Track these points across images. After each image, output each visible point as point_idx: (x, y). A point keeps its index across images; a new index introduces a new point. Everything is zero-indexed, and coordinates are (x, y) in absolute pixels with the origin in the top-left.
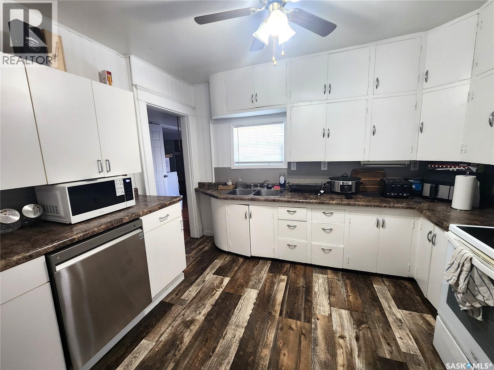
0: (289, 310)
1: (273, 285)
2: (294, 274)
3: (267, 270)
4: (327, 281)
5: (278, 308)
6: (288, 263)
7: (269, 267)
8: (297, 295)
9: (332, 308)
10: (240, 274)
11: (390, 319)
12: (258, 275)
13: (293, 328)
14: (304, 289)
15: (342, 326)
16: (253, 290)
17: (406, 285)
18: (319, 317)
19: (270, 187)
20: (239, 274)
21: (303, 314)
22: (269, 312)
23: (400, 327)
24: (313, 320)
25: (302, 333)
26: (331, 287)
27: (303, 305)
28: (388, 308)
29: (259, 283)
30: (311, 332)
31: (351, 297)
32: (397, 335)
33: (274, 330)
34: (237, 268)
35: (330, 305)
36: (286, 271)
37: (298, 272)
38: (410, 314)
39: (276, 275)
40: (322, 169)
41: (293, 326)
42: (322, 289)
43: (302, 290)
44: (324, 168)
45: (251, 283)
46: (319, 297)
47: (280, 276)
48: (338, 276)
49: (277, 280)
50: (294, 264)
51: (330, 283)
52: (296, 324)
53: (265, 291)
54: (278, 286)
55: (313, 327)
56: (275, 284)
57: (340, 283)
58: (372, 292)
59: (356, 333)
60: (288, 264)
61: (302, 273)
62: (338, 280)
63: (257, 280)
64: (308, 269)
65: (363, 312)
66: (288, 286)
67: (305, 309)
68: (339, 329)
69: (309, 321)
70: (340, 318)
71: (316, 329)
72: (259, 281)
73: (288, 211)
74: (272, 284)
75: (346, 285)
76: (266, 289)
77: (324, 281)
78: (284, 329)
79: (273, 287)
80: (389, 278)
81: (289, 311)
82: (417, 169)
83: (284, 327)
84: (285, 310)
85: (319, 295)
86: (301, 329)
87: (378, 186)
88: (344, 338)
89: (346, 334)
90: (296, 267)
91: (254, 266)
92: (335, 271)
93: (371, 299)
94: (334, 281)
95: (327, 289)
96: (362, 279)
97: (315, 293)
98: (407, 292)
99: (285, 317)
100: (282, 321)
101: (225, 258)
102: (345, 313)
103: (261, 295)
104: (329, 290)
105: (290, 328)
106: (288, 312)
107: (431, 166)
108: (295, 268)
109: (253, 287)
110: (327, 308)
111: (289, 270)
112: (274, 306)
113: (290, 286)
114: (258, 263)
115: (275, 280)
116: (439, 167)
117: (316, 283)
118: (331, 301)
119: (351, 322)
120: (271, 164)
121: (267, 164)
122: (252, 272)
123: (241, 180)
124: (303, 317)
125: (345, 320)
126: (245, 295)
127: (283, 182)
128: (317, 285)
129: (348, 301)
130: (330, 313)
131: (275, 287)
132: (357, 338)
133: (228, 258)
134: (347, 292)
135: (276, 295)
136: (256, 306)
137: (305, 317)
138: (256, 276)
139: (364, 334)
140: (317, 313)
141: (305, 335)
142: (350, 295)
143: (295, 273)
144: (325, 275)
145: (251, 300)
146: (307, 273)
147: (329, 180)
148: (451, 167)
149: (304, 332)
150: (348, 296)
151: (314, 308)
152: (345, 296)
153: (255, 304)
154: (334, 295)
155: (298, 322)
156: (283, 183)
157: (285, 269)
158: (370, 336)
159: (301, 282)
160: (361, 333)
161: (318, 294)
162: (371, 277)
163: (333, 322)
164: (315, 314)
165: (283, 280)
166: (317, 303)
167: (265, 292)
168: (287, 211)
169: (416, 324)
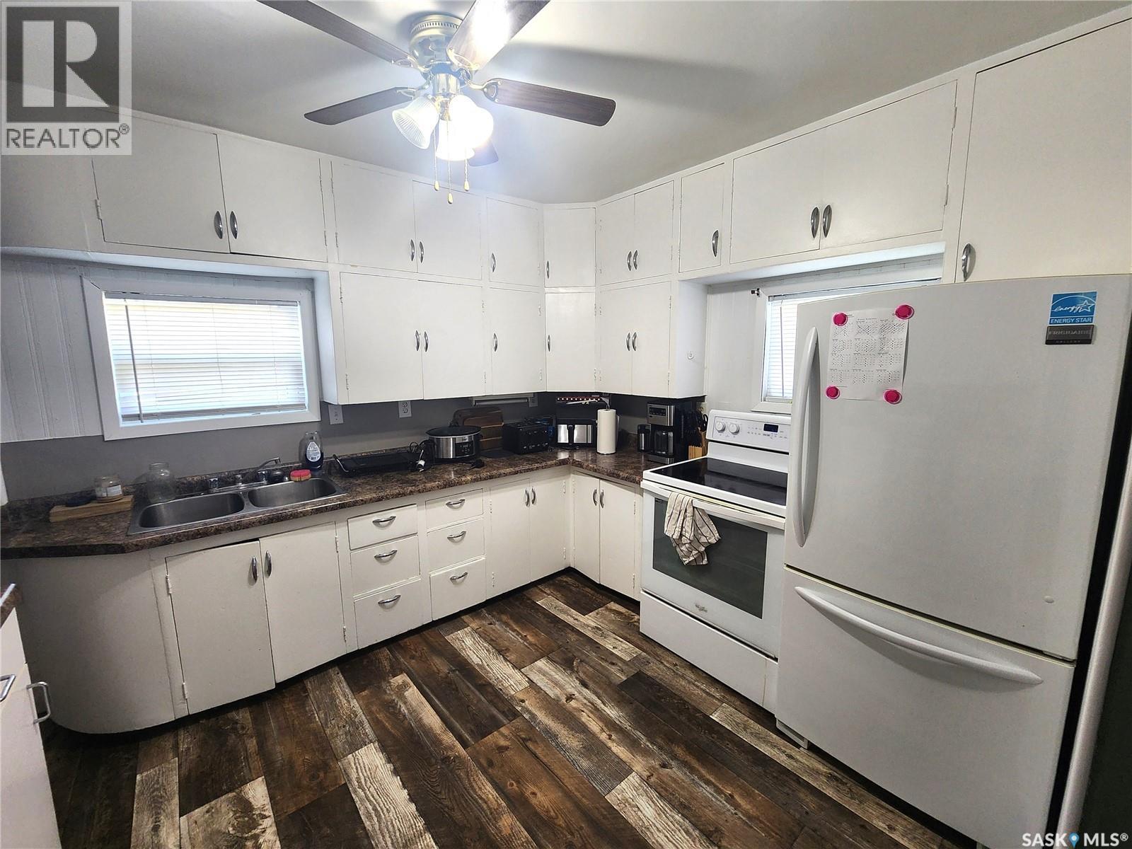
0: (468, 725)
1: (394, 707)
2: (414, 661)
3: (347, 691)
4: (477, 635)
5: (449, 738)
6: (380, 648)
7: (345, 684)
8: (457, 690)
9: (522, 670)
10: (281, 750)
11: (589, 634)
12: (337, 715)
13: (506, 746)
14: (457, 672)
15: (556, 685)
16: (362, 751)
17: (566, 582)
18: (521, 696)
19: (279, 476)
20: (278, 748)
21: (495, 712)
22: (442, 760)
23: (604, 636)
24: (519, 709)
25: (524, 740)
26: (492, 640)
27: (483, 699)
28: (576, 622)
29: (357, 729)
30: (532, 728)
31: (528, 637)
32: (610, 647)
33: (483, 778)
34: (252, 744)
35: (517, 668)
36: (392, 666)
37: (417, 652)
38: (597, 614)
39: (380, 687)
40: (402, 415)
41: (503, 742)
42: (483, 653)
43: (456, 676)
44: (405, 414)
45: (339, 742)
46: (491, 669)
47: (390, 682)
48: (484, 618)
49: (392, 693)
50: (393, 643)
51: (484, 635)
52: (503, 735)
53: (390, 732)
54: (405, 703)
55: (527, 718)
56: (397, 704)
57: (497, 626)
58: (543, 614)
59: (577, 678)
60: (382, 649)
61: (425, 648)
62: (491, 624)
63: (344, 726)
64: (428, 636)
65: (559, 647)
66: (425, 687)
67: (490, 702)
68: (558, 691)
69: (516, 715)
70: (544, 675)
71: (533, 716)
72: (356, 726)
73: (377, 522)
74: (390, 707)
75: (507, 625)
76: (389, 727)
77: (474, 638)
78: (495, 761)
79: (397, 712)
80: (544, 583)
81: (473, 728)
82: (536, 404)
83: (490, 757)
84: (463, 732)
85: (488, 665)
86: (517, 736)
87: (501, 437)
88: (574, 697)
89: (571, 690)
90: (402, 645)
91: (303, 705)
92: (474, 613)
93: (551, 623)
94: (487, 630)
95: (490, 648)
96: (517, 603)
97: (481, 667)
98: (574, 589)
99: (476, 742)
100: (478, 752)
101: (176, 746)
102: (541, 663)
103: (391, 746)
104: (494, 648)
105: (502, 749)
106: (472, 731)
107: (561, 399)
108: (404, 649)
109: (354, 746)
110: (518, 676)
111: (397, 659)
112: (437, 741)
113: (427, 686)
114: (305, 690)
115: (387, 697)
116: (570, 400)
117: (464, 649)
118: (512, 662)
119: (560, 671)
120: (262, 413)
121: (250, 415)
122: (311, 719)
123: (164, 474)
124: (500, 717)
125: (553, 673)
126: (354, 776)
127: (318, 457)
128: (470, 653)
129: (531, 644)
130: (527, 679)
131: (403, 708)
132: (584, 685)
133: (186, 741)
134: (518, 634)
135: (419, 721)
136: (402, 774)
137: (503, 713)
138: (333, 722)
139: (585, 673)
140: (513, 693)
141: (530, 739)
142: (525, 636)
143: (413, 659)
144: (466, 629)
145: (379, 774)
146: (436, 644)
147: (427, 438)
148: (583, 400)
149: (523, 736)
150: (524, 638)
151: (501, 690)
152: (522, 641)
153: (396, 772)
154: (507, 650)
155: (503, 730)
156: (317, 460)
157: (386, 663)
158: (591, 670)
159: (441, 666)
160: (581, 674)
161: (486, 664)
162: (525, 593)
163: (542, 687)
164: (512, 697)
165: (404, 686)
166: (498, 678)
167: (393, 736)
168: (373, 522)
169: (611, 622)
